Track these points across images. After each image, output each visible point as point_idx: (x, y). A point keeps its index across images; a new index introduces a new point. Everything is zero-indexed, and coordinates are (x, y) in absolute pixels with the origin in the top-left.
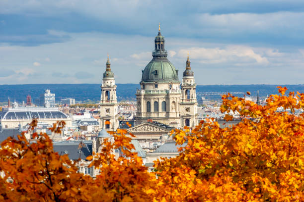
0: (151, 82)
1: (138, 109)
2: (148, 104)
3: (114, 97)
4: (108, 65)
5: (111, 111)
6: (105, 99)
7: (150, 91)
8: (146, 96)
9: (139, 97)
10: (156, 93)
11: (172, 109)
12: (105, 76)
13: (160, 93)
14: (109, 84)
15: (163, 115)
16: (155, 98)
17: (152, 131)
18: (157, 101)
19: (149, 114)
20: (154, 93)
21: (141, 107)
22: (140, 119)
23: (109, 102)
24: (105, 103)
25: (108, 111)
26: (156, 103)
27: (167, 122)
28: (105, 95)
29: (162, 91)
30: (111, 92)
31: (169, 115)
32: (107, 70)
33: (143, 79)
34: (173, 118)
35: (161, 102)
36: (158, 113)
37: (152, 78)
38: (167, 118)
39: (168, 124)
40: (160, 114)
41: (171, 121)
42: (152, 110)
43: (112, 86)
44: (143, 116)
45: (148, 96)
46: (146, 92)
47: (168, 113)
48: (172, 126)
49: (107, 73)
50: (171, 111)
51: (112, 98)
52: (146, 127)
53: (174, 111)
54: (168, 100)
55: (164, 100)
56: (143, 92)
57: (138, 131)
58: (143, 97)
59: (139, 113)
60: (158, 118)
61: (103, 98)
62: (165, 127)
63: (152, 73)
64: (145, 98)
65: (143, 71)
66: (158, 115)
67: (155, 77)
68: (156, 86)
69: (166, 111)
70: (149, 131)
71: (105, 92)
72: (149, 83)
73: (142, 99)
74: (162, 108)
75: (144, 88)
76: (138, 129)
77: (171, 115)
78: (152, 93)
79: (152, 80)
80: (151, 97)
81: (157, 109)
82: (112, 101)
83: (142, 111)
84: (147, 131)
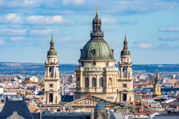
0: (90, 60)
1: (77, 85)
2: (87, 80)
3: (57, 73)
4: (52, 44)
5: (54, 86)
6: (49, 75)
7: (89, 68)
8: (85, 73)
9: (78, 73)
10: (94, 70)
11: (109, 85)
12: (49, 53)
13: (98, 70)
14: (53, 61)
15: (100, 90)
16: (93, 75)
17: (92, 104)
18: (95, 77)
19: (87, 89)
20: (92, 70)
21: (80, 83)
22: (80, 93)
23: (53, 77)
24: (49, 78)
25: (51, 86)
26: (94, 80)
27: (104, 97)
28: (48, 71)
29: (100, 68)
30: (54, 68)
31: (106, 90)
32: (51, 49)
33: (81, 58)
34: (110, 93)
35: (98, 78)
36: (96, 88)
37: (91, 56)
38: (104, 92)
39: (105, 99)
40: (97, 89)
41: (108, 95)
42: (91, 85)
43: (56, 63)
44: (82, 91)
45: (87, 73)
46: (85, 68)
47: (105, 88)
48: (108, 100)
49: (51, 51)
50: (107, 87)
51: (56, 74)
52: (87, 101)
53: (110, 87)
54: (105, 77)
55: (102, 76)
56: (82, 69)
57: (79, 105)
58: (82, 73)
59: (78, 88)
60: (96, 93)
61: (47, 74)
62: (103, 101)
63: (91, 51)
64: (84, 75)
65: (81, 50)
66: (96, 91)
67: (94, 55)
68: (94, 63)
69: (103, 86)
70: (90, 105)
71: (49, 68)
72: (87, 60)
73: (81, 76)
74: (100, 85)
75: (83, 66)
76: (79, 102)
77: (108, 91)
78: (90, 70)
79: (91, 58)
80: (89, 74)
81: (95, 84)
82: (55, 77)
83: (81, 86)
84: (87, 105)
